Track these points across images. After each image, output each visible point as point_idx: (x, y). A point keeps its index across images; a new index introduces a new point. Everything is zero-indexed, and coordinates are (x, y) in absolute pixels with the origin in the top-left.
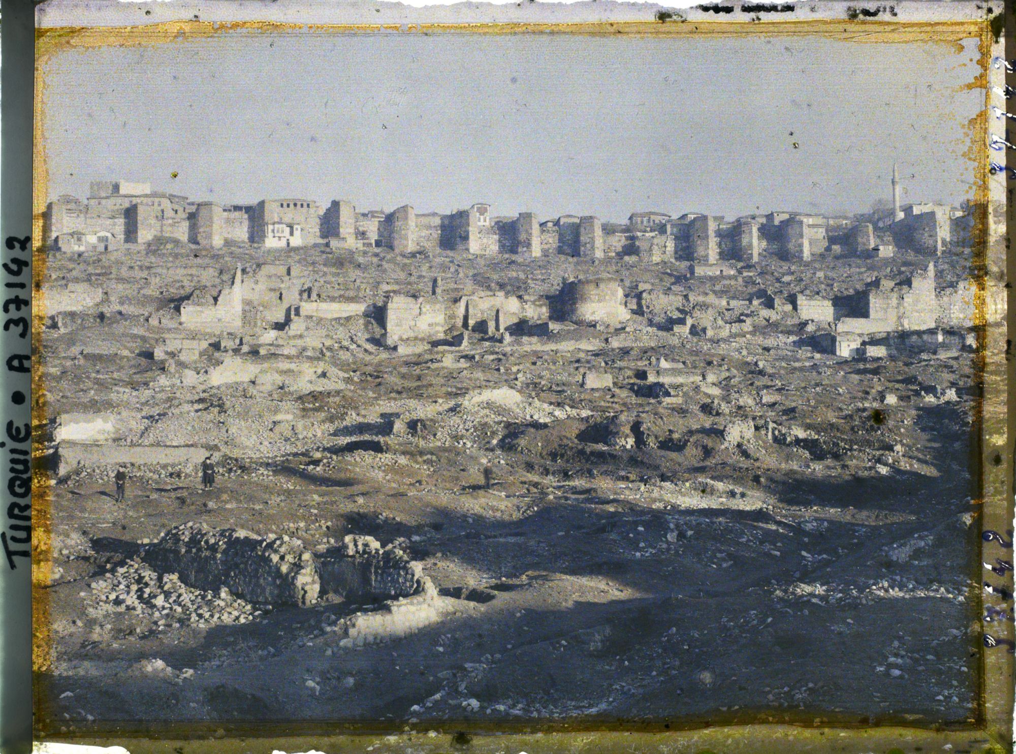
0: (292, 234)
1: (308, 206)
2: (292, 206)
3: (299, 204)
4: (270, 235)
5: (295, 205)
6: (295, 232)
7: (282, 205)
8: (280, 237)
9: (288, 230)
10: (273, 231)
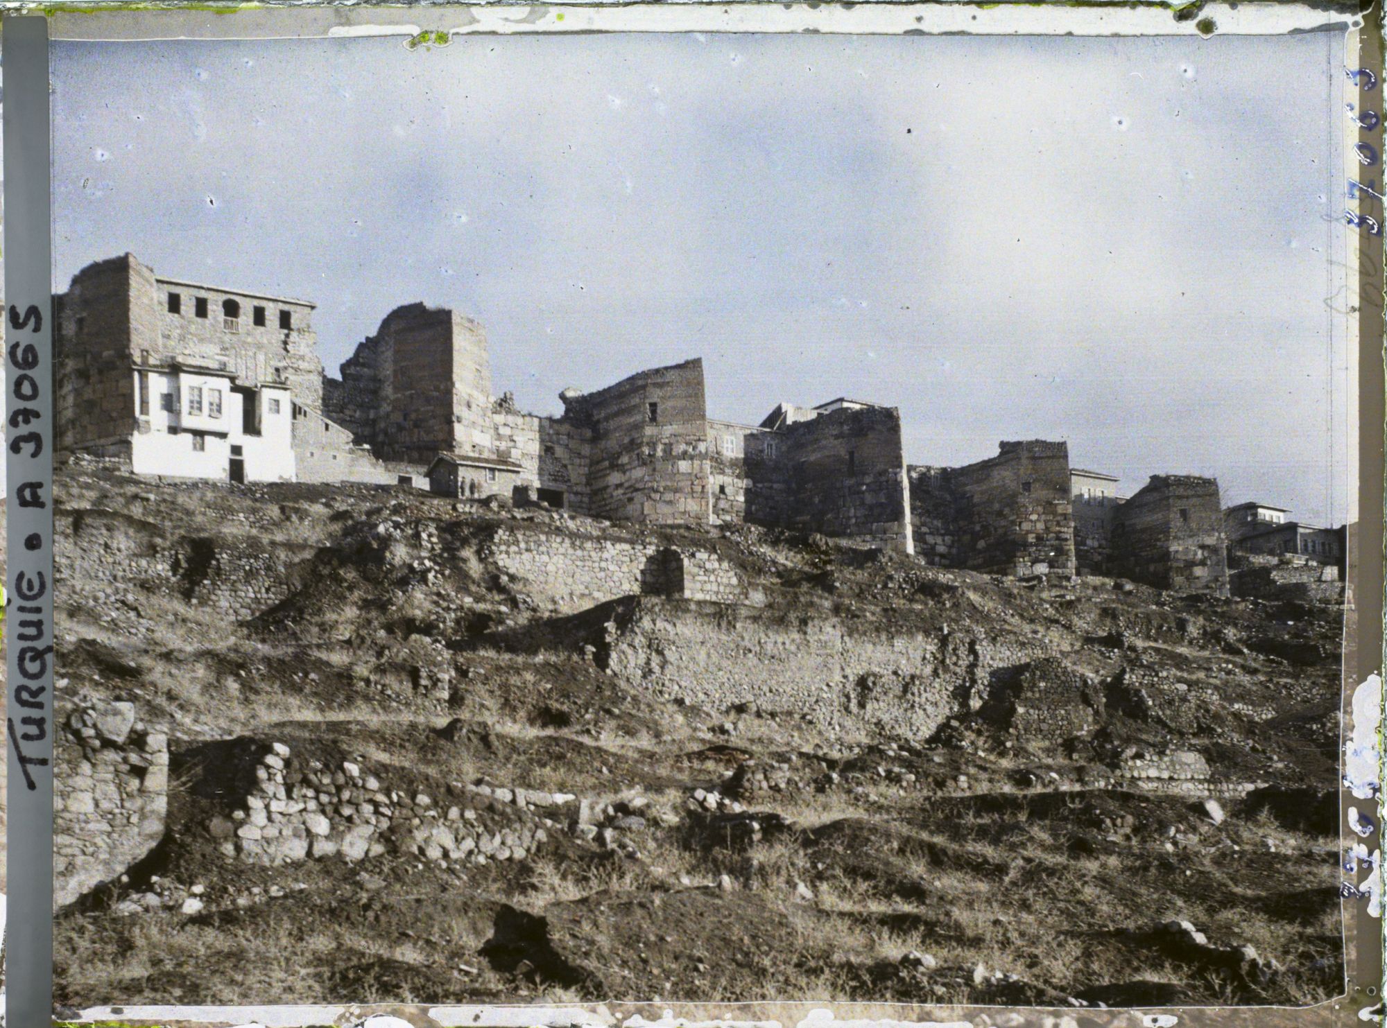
0: (251, 425)
1: (285, 320)
2: (216, 309)
3: (247, 307)
4: (157, 417)
5: (231, 309)
6: (267, 419)
7: (174, 304)
8: (199, 434)
9: (235, 403)
10: (170, 403)
